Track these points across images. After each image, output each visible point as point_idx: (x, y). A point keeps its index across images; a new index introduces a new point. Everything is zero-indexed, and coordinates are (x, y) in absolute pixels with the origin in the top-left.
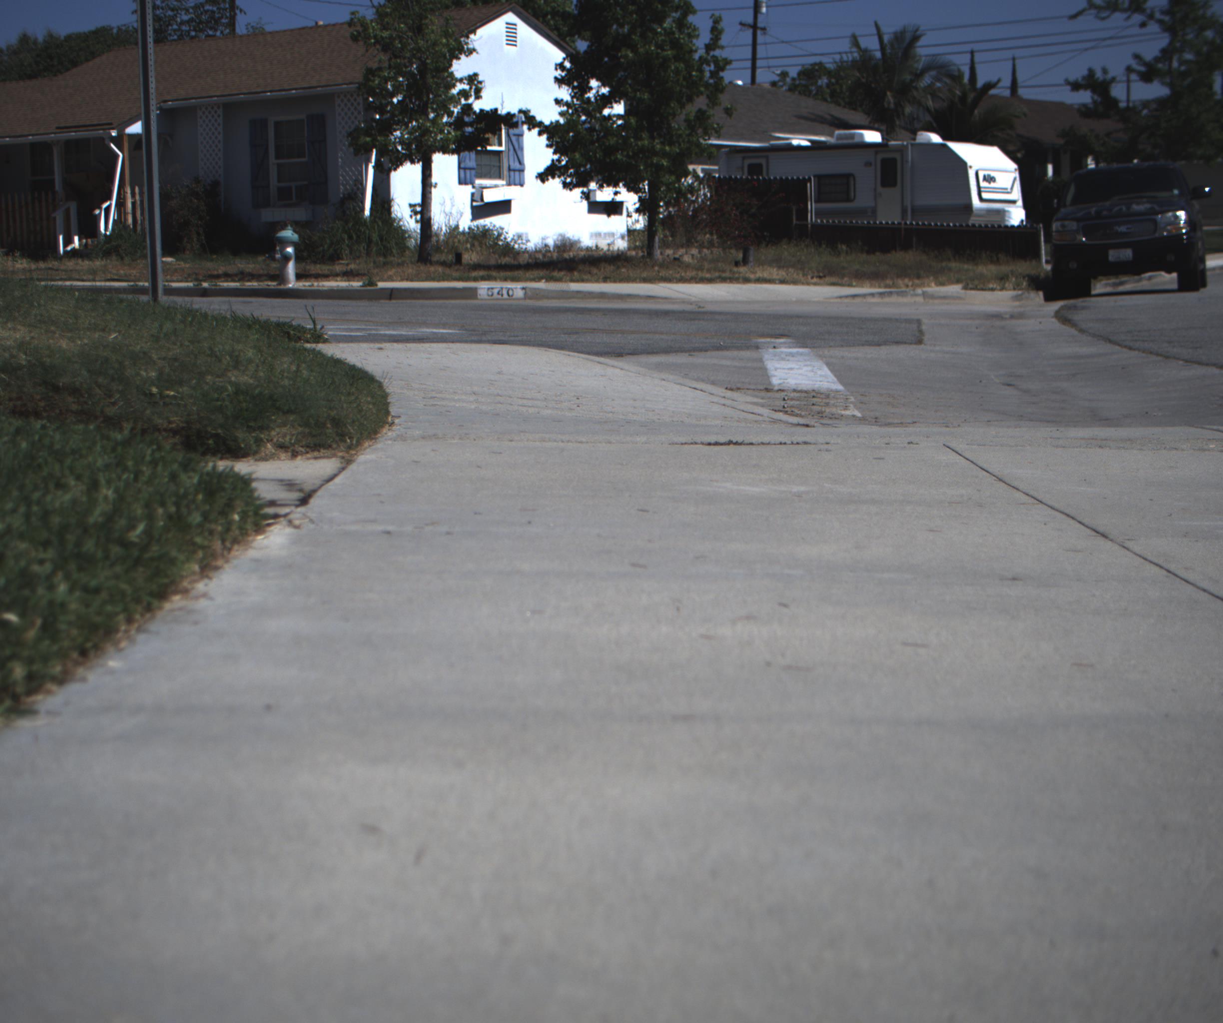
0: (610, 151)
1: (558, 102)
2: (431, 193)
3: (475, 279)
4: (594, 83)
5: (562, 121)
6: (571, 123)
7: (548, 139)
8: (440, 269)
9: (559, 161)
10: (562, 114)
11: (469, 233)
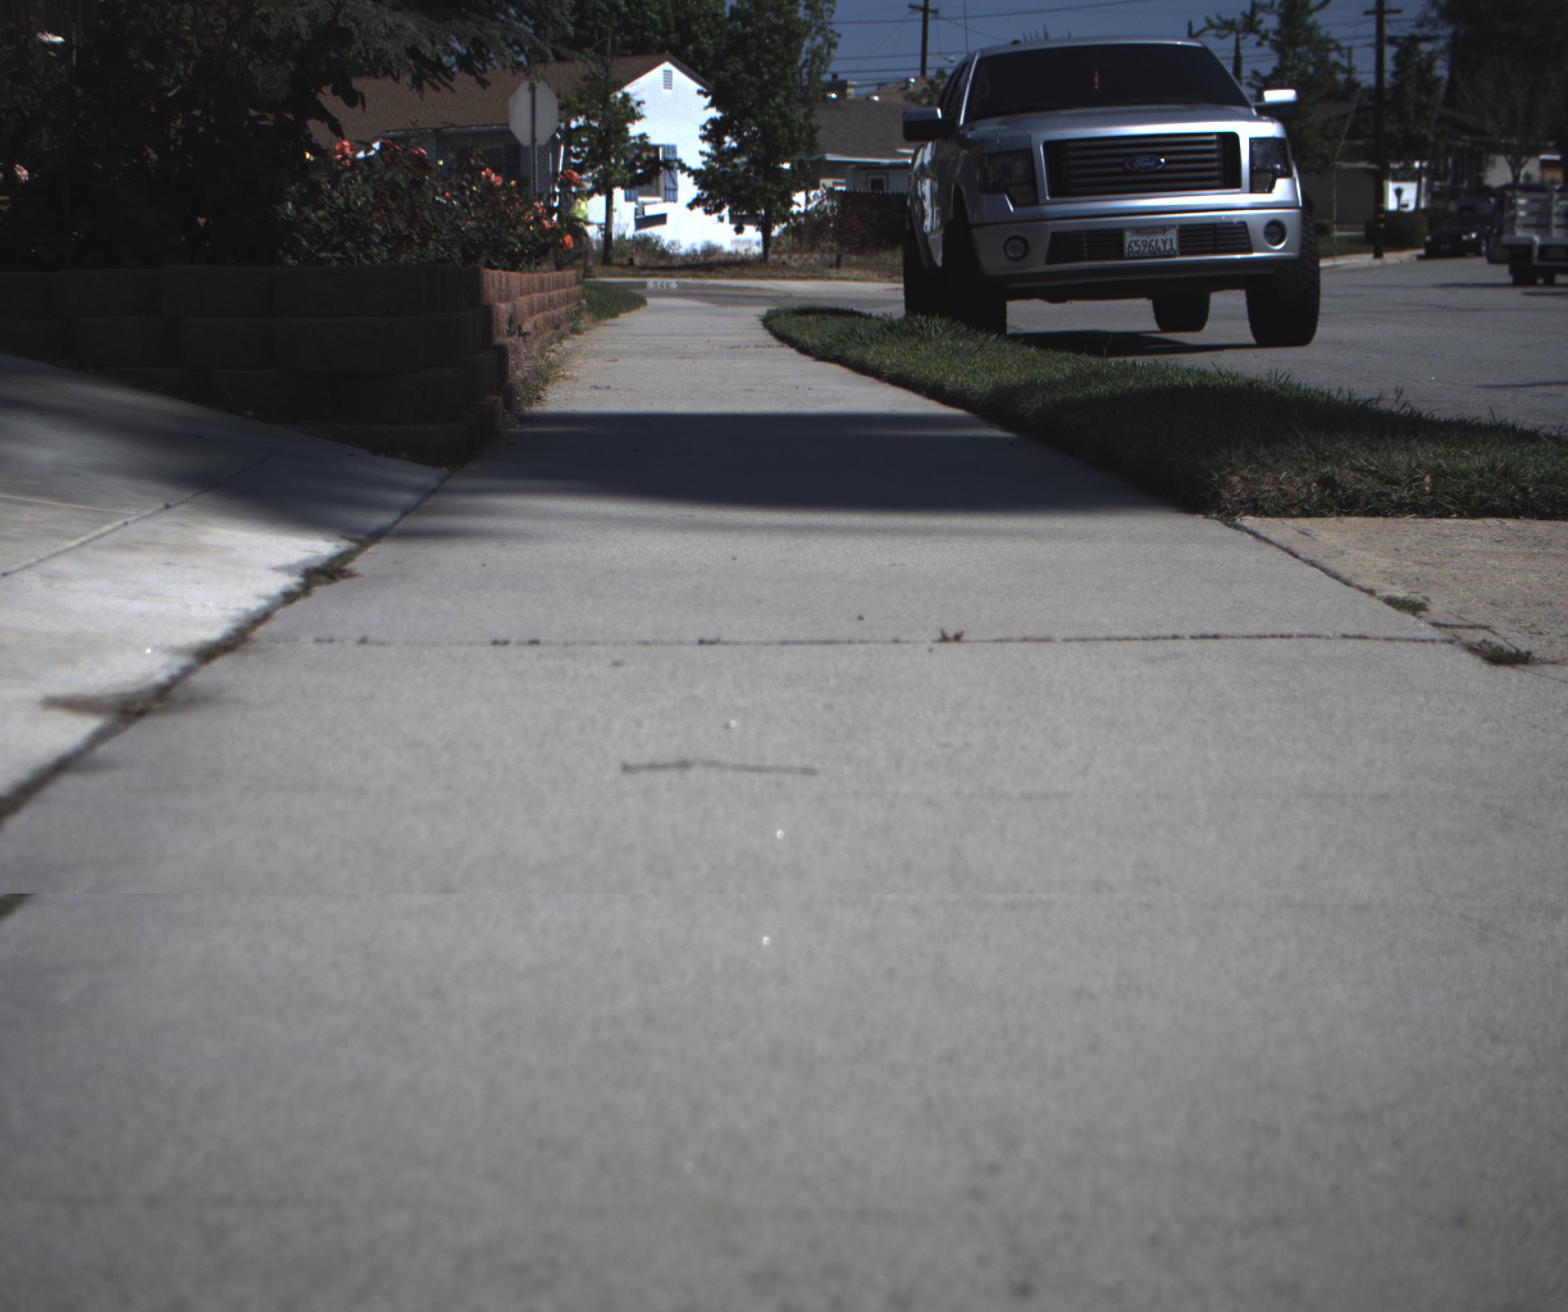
0: (736, 189)
1: (702, 153)
2: (612, 216)
3: (644, 276)
4: (727, 139)
5: (704, 168)
6: (710, 169)
7: (695, 179)
8: (619, 270)
9: (702, 194)
10: (704, 163)
11: (633, 241)
